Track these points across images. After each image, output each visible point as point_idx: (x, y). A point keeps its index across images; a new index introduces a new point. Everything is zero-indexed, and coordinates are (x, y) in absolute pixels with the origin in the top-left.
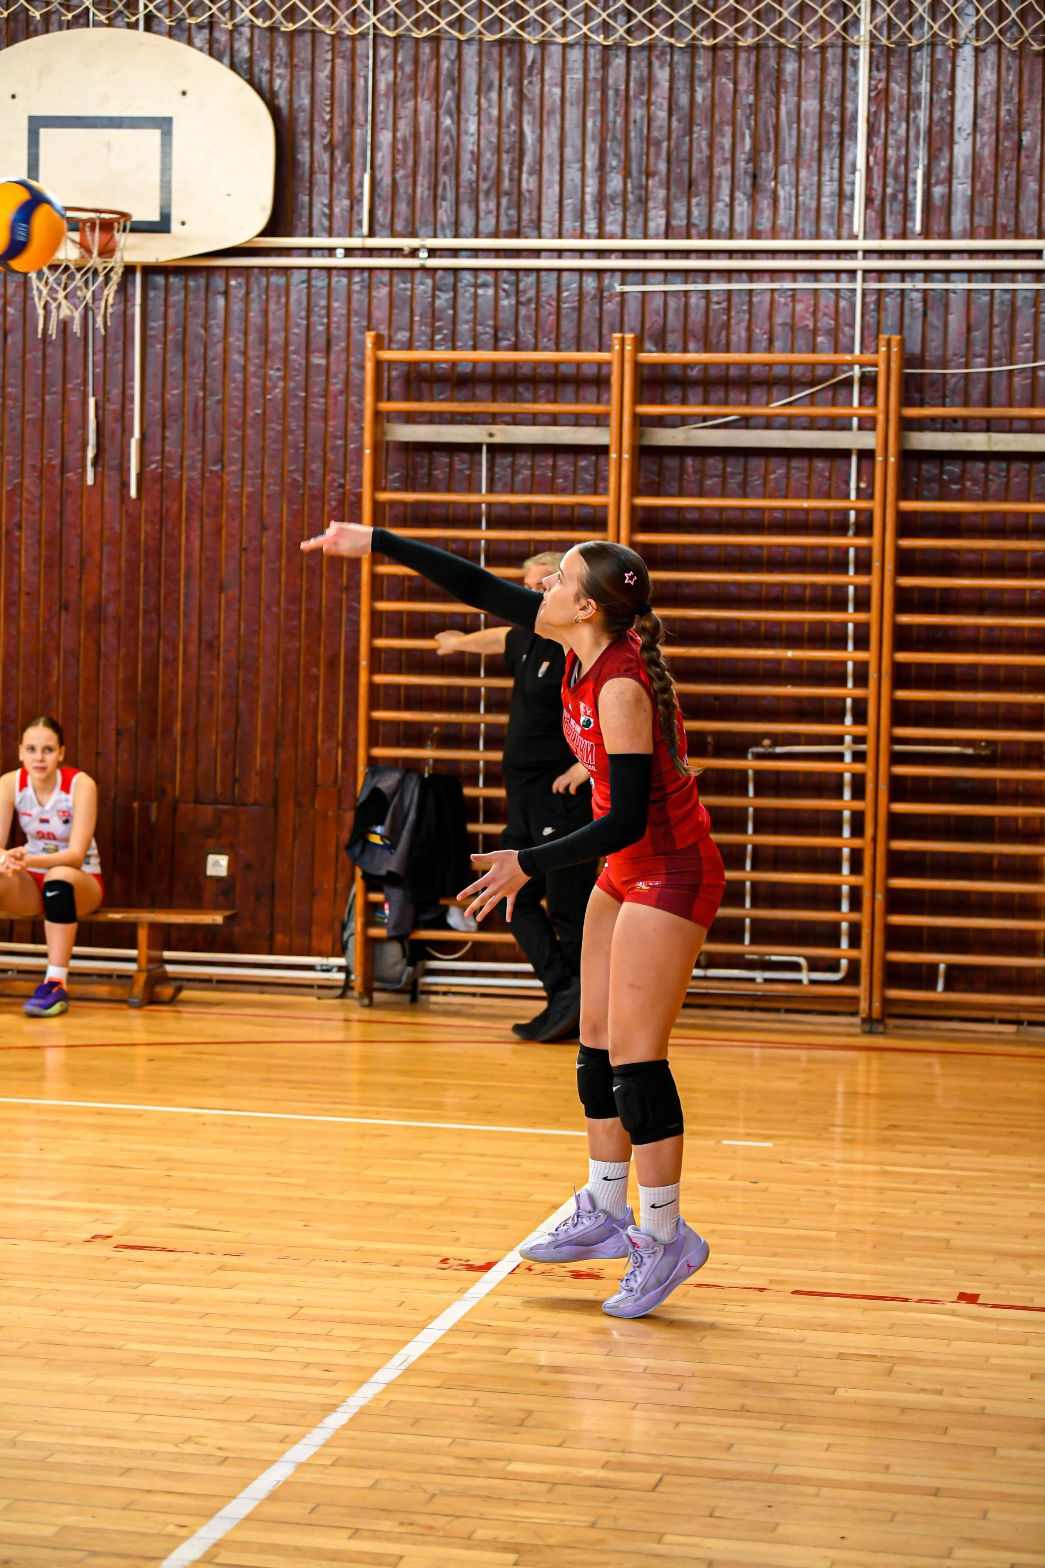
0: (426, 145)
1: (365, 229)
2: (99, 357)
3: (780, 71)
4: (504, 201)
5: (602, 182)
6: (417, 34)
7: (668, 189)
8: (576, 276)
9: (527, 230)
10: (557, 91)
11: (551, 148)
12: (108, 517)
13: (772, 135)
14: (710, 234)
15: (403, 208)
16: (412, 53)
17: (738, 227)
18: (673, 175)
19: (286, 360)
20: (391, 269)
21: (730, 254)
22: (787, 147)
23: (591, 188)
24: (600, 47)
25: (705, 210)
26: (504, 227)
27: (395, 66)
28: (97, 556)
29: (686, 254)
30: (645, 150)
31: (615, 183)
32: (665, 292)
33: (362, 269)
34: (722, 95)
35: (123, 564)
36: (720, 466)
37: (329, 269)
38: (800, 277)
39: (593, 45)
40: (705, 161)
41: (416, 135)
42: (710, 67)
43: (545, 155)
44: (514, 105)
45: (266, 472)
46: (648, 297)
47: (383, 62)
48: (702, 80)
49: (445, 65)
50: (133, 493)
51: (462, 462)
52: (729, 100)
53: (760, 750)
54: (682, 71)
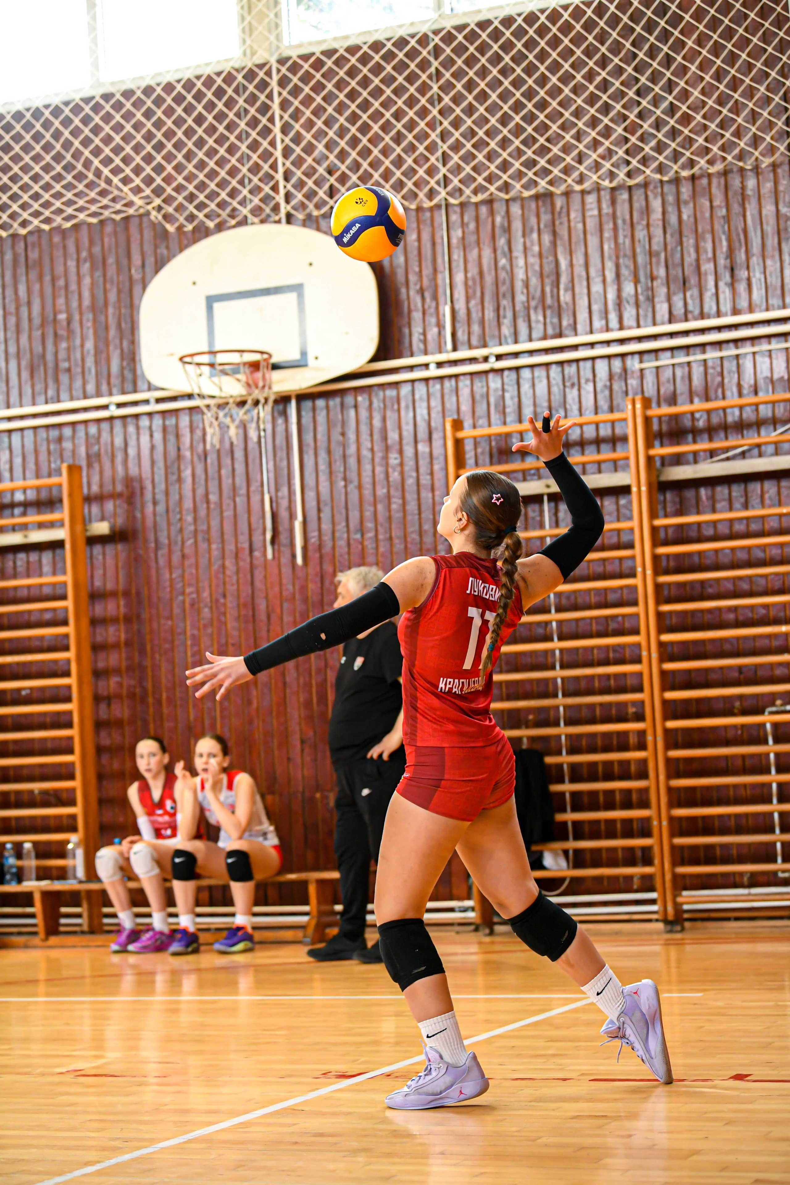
0: (489, 279)
1: (449, 346)
2: (271, 464)
3: (743, 188)
4: (548, 313)
5: (619, 290)
6: (474, 199)
7: (668, 288)
8: (605, 362)
9: (566, 332)
10: (580, 226)
11: (579, 270)
12: (284, 581)
13: (742, 237)
14: (702, 316)
15: (476, 328)
16: (473, 214)
17: (723, 308)
18: (671, 277)
19: (401, 452)
20: (471, 374)
21: (719, 329)
22: (755, 245)
23: (611, 295)
24: (609, 191)
25: (698, 301)
26: (550, 331)
27: (463, 225)
28: (278, 610)
29: (686, 333)
30: (648, 260)
31: (629, 289)
32: (673, 365)
33: (450, 377)
34: (702, 213)
35: (297, 615)
36: (726, 491)
37: (426, 380)
38: (774, 341)
39: (604, 189)
40: (694, 263)
41: (481, 274)
42: (690, 193)
43: (575, 275)
44: (550, 242)
45: (393, 534)
46: (660, 370)
47: (454, 223)
48: (686, 203)
49: (498, 219)
50: (299, 560)
51: (534, 511)
52: (707, 215)
53: (774, 709)
54: (670, 198)
